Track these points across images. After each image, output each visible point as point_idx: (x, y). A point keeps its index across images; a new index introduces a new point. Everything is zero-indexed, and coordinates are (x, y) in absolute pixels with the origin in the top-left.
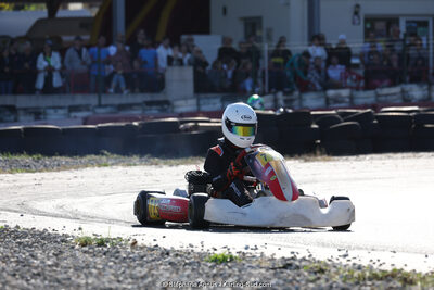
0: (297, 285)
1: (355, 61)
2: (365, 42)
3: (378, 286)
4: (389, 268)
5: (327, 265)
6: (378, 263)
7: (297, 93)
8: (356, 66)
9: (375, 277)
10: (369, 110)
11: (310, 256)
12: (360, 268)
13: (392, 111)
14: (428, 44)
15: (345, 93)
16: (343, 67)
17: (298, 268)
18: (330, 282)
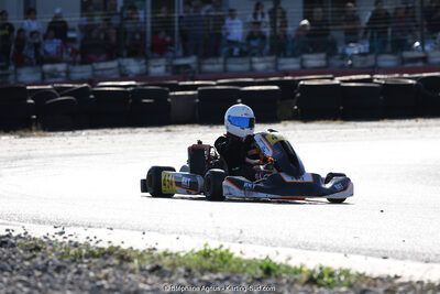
0: (12, 262)
1: (71, 35)
2: (82, 16)
3: (95, 264)
4: (106, 246)
5: (43, 243)
6: (95, 241)
7: (12, 68)
8: (73, 40)
9: (91, 255)
10: (85, 85)
11: (26, 233)
12: (76, 245)
13: (108, 85)
14: (145, 18)
15: (61, 67)
16: (60, 41)
17: (13, 245)
18: (45, 261)
